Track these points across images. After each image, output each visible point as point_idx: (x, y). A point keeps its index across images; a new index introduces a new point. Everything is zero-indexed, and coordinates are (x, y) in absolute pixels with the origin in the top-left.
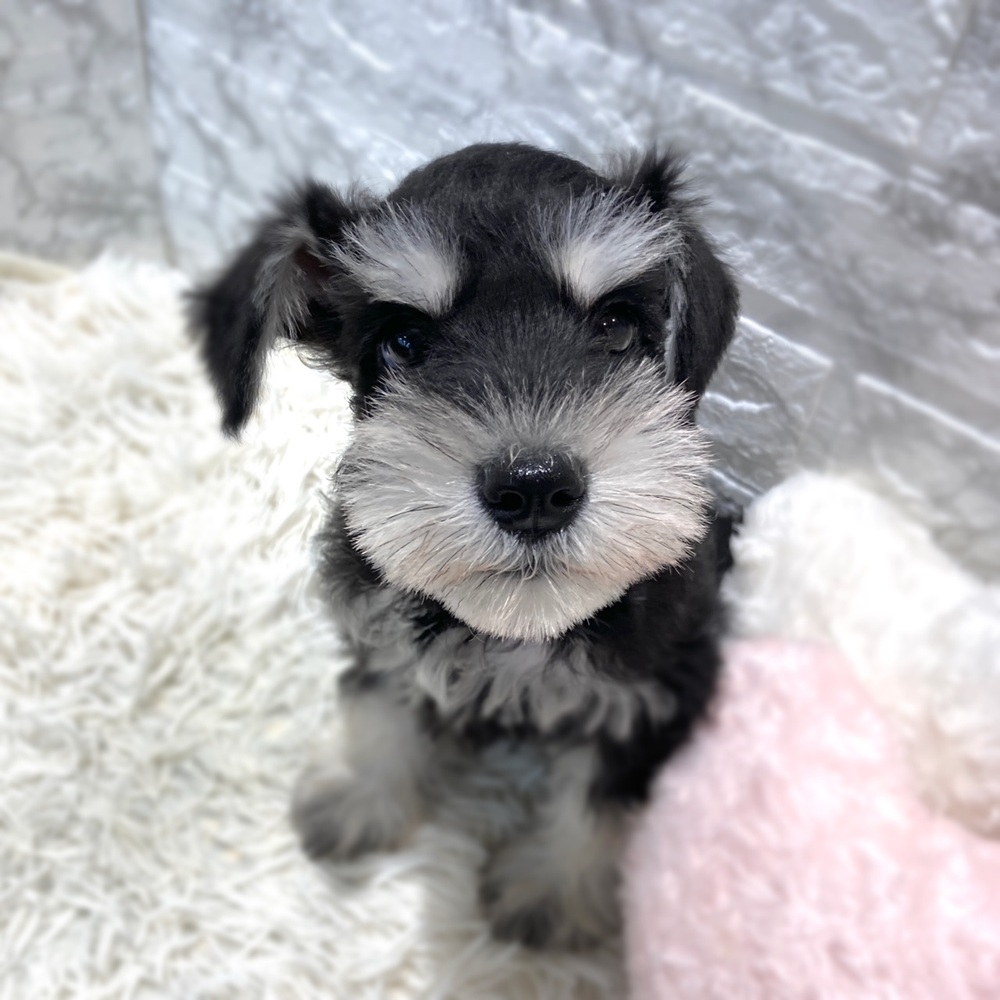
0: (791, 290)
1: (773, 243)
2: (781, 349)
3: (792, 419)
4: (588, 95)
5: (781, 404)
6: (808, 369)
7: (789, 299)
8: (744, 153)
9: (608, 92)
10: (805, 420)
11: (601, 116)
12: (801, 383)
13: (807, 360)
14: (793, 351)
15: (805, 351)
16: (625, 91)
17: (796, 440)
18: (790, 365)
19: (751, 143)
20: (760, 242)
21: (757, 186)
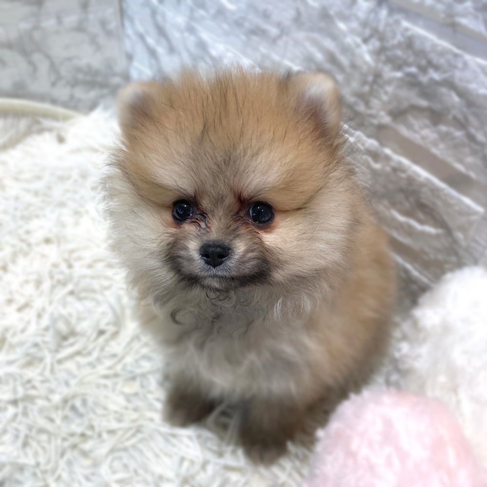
0: (461, 161)
1: (452, 130)
2: (452, 197)
3: (455, 241)
4: (342, 26)
5: (449, 231)
6: (469, 212)
7: (460, 167)
8: (437, 68)
9: (355, 25)
10: (463, 243)
11: (349, 40)
12: (462, 220)
13: (468, 207)
14: (460, 201)
15: (467, 201)
16: (365, 24)
17: (457, 254)
18: (457, 208)
19: (442, 61)
20: (443, 128)
21: (444, 90)
